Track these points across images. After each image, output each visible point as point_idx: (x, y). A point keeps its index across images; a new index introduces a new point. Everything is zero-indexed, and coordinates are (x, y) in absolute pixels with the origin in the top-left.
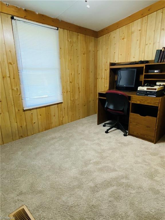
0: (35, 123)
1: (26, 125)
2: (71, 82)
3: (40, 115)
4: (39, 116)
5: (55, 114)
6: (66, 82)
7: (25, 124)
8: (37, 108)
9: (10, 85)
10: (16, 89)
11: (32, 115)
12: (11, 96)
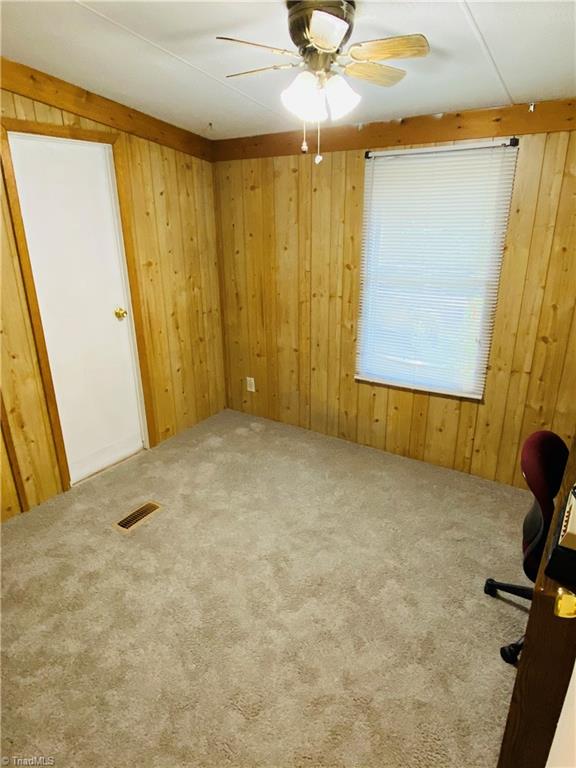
0: (377, 421)
1: (357, 417)
2: (545, 340)
3: (396, 408)
4: (392, 411)
5: (443, 425)
6: (516, 335)
7: (354, 412)
8: (389, 387)
9: (339, 316)
10: (350, 327)
11: (374, 399)
12: (338, 340)
